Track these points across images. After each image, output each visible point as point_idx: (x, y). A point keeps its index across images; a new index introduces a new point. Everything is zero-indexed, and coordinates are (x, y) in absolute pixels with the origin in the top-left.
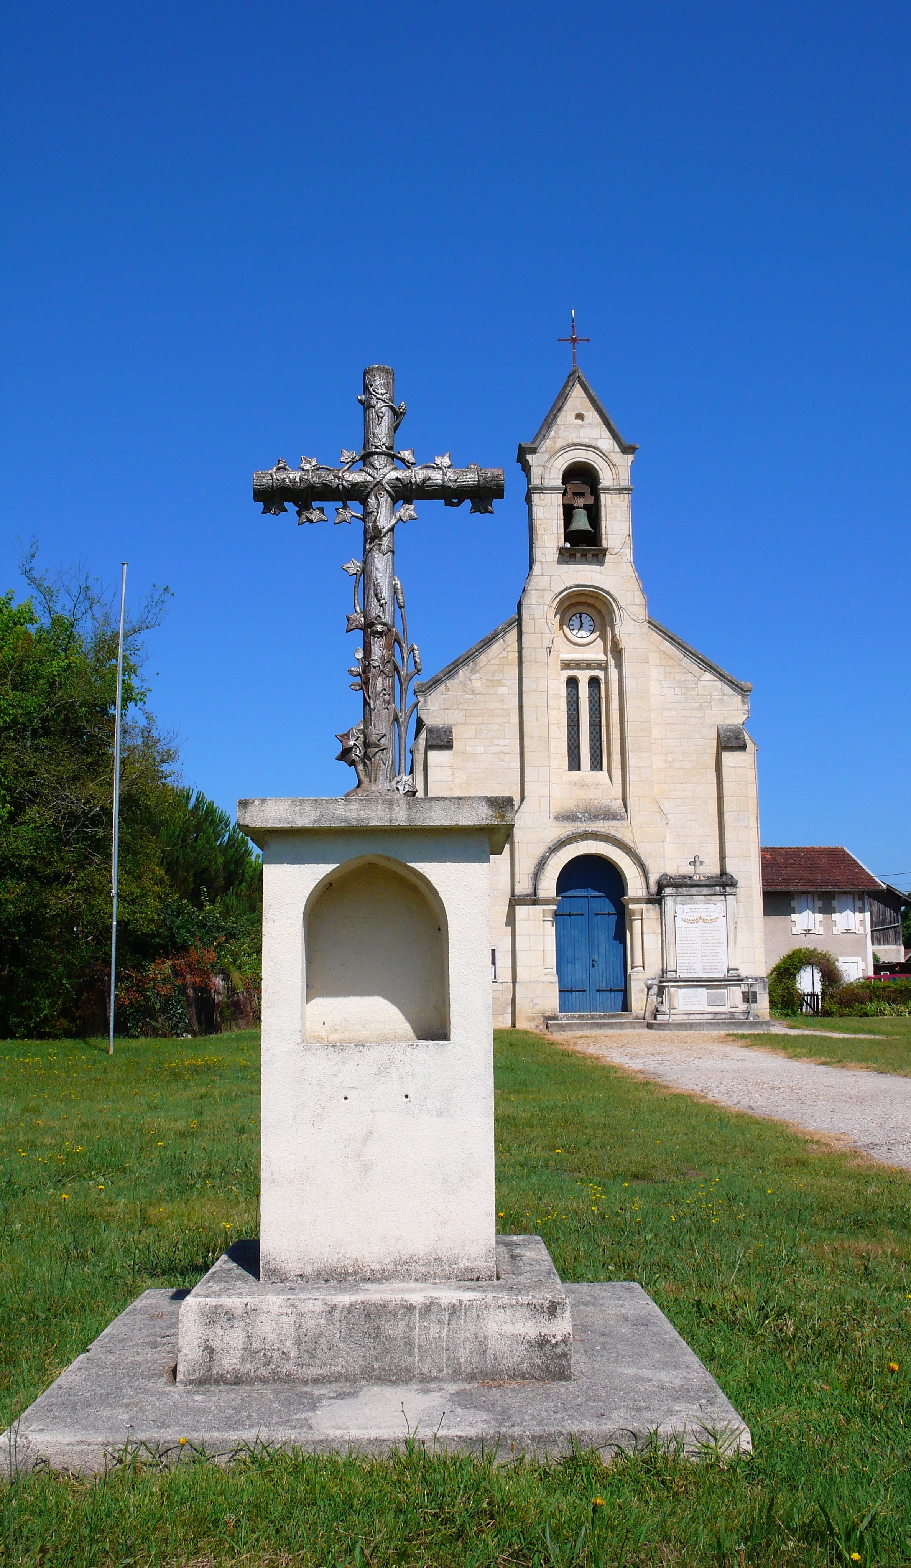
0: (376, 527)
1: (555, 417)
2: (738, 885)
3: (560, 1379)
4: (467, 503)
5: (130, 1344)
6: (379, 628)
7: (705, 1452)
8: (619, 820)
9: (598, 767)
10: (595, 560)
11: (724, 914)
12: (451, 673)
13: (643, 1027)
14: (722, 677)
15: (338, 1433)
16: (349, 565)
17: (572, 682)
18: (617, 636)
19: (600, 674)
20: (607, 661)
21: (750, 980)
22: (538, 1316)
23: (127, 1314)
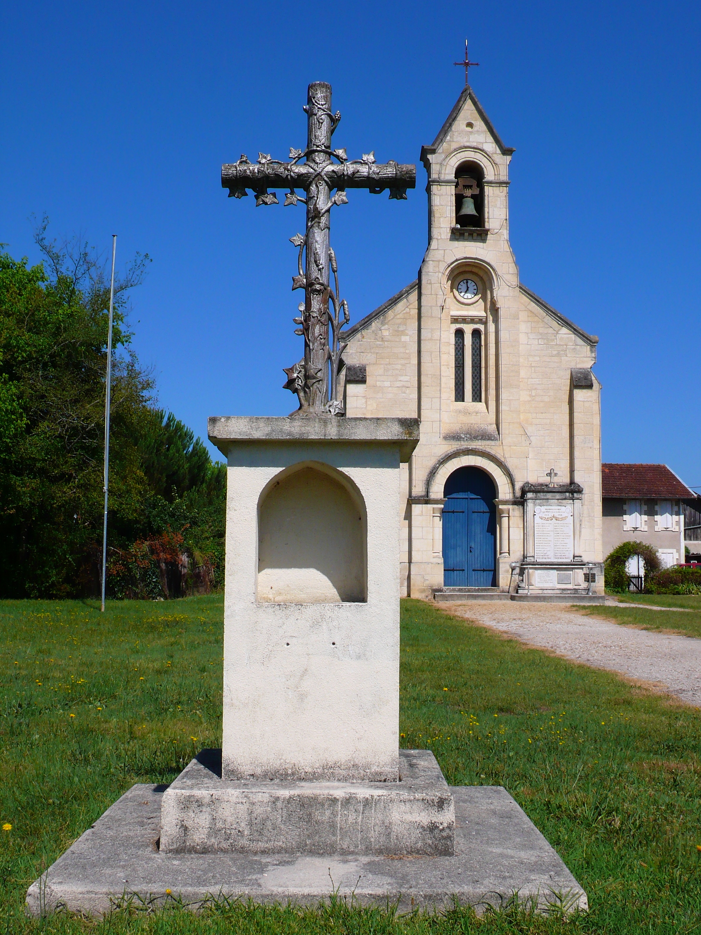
0: (316, 209)
1: (451, 125)
2: (583, 492)
3: (445, 855)
4: (387, 191)
5: (124, 823)
6: (318, 287)
7: (553, 909)
8: (493, 440)
9: (478, 399)
10: (479, 238)
11: (572, 514)
12: (366, 324)
13: (507, 599)
14: (575, 331)
15: (280, 890)
16: (295, 238)
17: (459, 333)
18: (495, 298)
19: (481, 327)
20: (487, 317)
21: (591, 565)
22: (430, 808)
23: (121, 802)
